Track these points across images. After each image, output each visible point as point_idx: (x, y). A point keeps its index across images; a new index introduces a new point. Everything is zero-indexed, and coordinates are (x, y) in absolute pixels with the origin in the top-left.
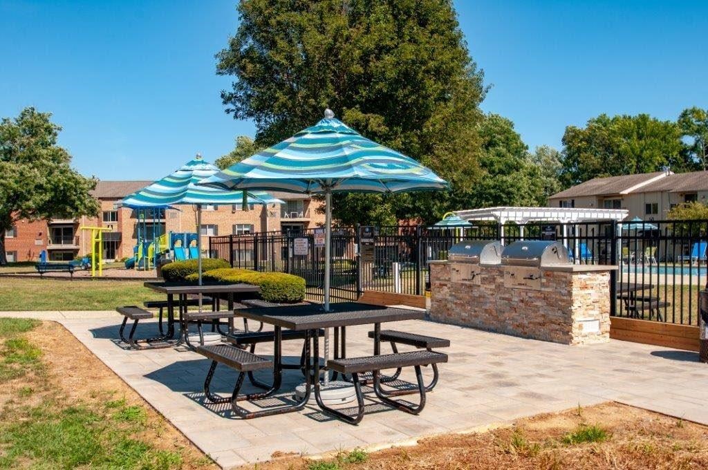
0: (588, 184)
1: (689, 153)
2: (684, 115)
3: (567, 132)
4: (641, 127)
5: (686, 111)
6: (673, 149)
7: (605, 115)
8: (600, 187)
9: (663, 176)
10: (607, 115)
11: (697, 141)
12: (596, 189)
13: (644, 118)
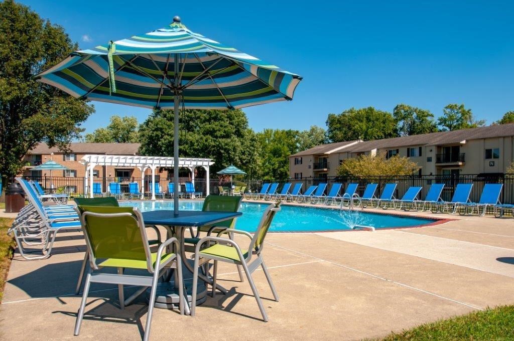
1: (398, 131)
2: (397, 108)
3: (329, 118)
4: (369, 116)
5: (398, 106)
7: (353, 108)
9: (355, 143)
11: (404, 124)
13: (371, 109)
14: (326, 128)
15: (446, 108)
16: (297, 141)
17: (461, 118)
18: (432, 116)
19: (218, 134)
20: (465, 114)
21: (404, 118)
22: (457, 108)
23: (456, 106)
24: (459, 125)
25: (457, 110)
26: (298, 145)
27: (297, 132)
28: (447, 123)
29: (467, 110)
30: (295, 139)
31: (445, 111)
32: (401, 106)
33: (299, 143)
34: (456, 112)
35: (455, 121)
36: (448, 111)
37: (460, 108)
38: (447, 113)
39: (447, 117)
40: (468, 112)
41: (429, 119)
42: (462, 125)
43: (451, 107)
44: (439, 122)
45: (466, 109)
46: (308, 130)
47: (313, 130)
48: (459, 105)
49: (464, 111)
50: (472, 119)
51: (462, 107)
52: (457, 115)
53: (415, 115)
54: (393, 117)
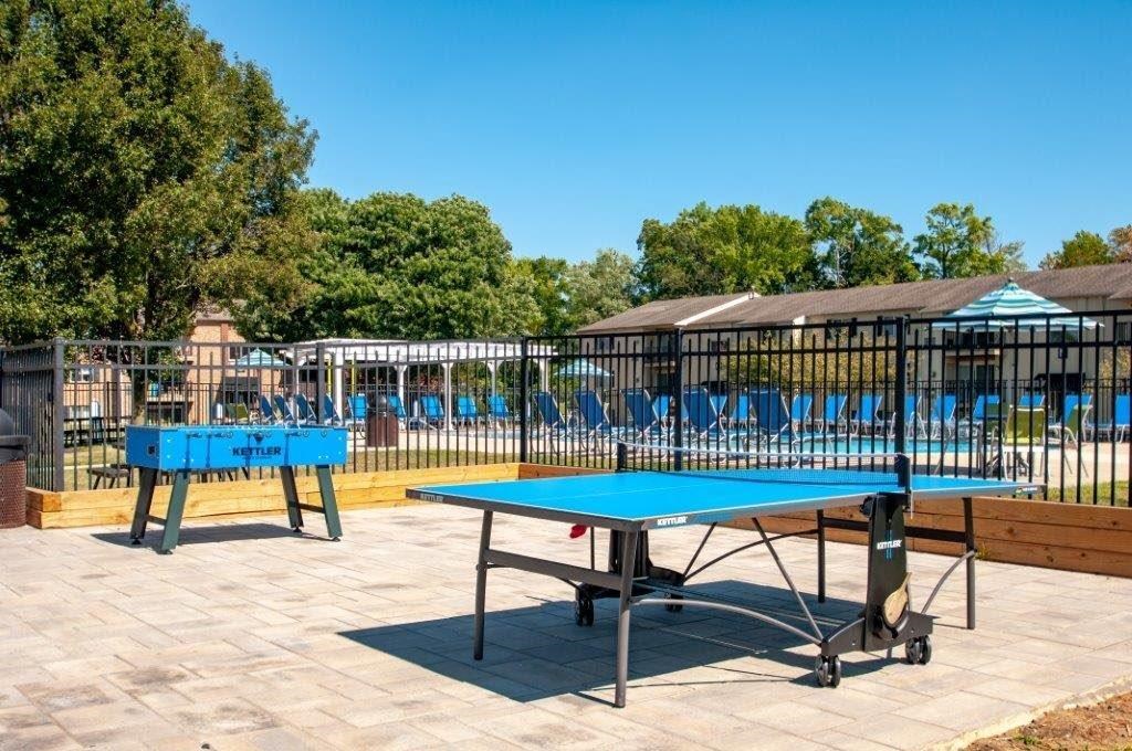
0: (641, 311)
1: (819, 267)
2: (813, 208)
3: (643, 229)
4: (745, 225)
5: (816, 203)
6: (793, 258)
7: (703, 204)
8: (655, 314)
9: (744, 298)
10: (708, 205)
11: (832, 248)
12: (648, 317)
13: (752, 211)
14: (636, 255)
15: (935, 212)
16: (562, 287)
17: (967, 238)
18: (899, 229)
19: (446, 278)
20: (978, 229)
21: (832, 234)
22: (959, 213)
23: (954, 207)
24: (964, 253)
25: (958, 219)
26: (564, 296)
27: (562, 263)
28: (935, 247)
29: (981, 220)
30: (557, 283)
31: (929, 218)
32: (825, 204)
33: (568, 293)
34: (955, 222)
35: (955, 244)
36: (937, 219)
37: (964, 214)
38: (935, 224)
39: (935, 235)
40: (984, 224)
41: (891, 236)
42: (969, 255)
43: (944, 211)
44: (916, 245)
45: (979, 215)
46: (592, 259)
47: (604, 259)
48: (962, 206)
49: (974, 221)
50: (991, 239)
51: (968, 210)
52: (959, 231)
53: (858, 227)
54: (804, 231)
